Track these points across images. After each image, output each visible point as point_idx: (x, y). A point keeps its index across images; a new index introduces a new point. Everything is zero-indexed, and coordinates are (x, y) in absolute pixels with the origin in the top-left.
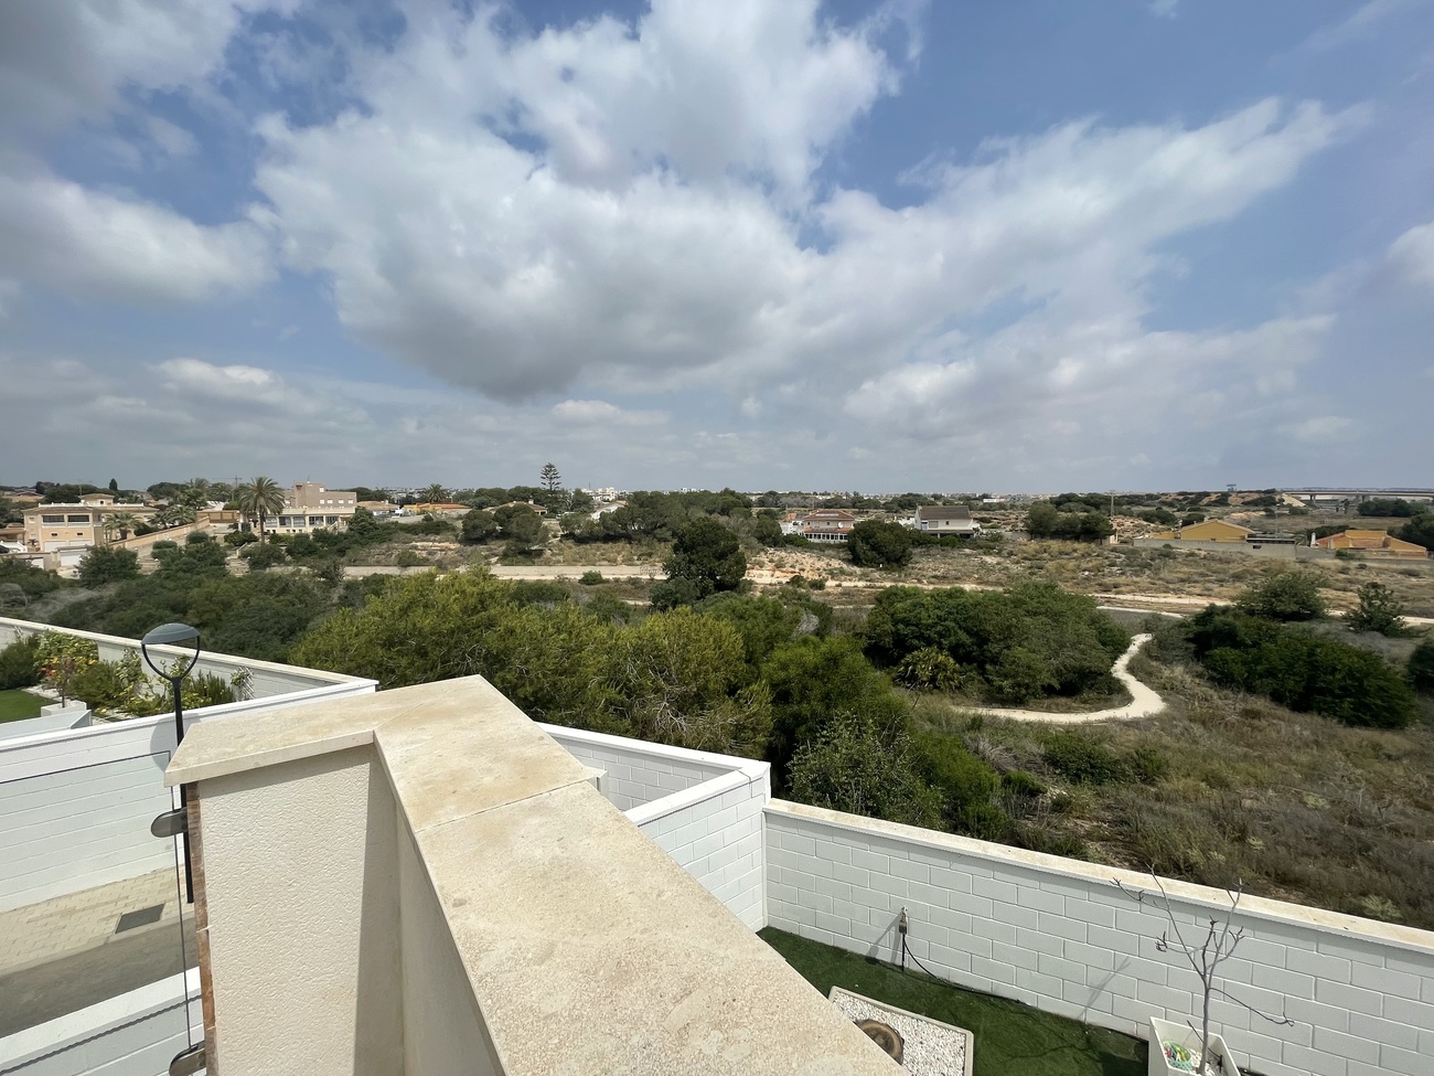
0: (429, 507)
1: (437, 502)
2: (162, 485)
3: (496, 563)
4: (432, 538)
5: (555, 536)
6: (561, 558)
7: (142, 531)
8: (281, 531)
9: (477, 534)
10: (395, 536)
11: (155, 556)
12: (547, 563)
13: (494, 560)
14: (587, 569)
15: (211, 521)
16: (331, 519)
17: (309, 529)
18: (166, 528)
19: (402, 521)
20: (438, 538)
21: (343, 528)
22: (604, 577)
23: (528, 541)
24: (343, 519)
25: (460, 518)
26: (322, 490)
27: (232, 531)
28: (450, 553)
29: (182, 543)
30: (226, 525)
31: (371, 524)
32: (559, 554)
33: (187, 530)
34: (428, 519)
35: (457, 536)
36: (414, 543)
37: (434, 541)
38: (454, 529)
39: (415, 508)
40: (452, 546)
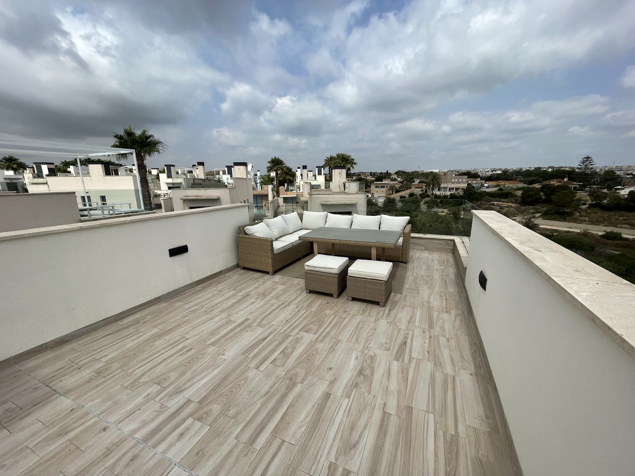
0: (502, 183)
1: (506, 180)
2: (399, 171)
3: (539, 217)
4: (503, 200)
5: (584, 204)
6: (587, 219)
7: (397, 191)
8: (438, 193)
9: (529, 200)
10: (484, 198)
11: (400, 201)
12: (576, 221)
13: (538, 215)
14: (609, 229)
15: (415, 188)
16: (457, 189)
17: (448, 193)
18: (403, 190)
19: (488, 190)
20: (506, 200)
21: (461, 193)
22: (624, 236)
23: (564, 206)
24: (462, 189)
25: (518, 189)
26: (454, 175)
27: (422, 192)
28: (511, 209)
29: (407, 196)
30: (420, 190)
31: (474, 192)
32: (585, 216)
33: (408, 191)
34: (501, 189)
35: (517, 200)
36: (493, 202)
37: (503, 202)
38: (516, 196)
39: (493, 183)
40: (513, 205)
